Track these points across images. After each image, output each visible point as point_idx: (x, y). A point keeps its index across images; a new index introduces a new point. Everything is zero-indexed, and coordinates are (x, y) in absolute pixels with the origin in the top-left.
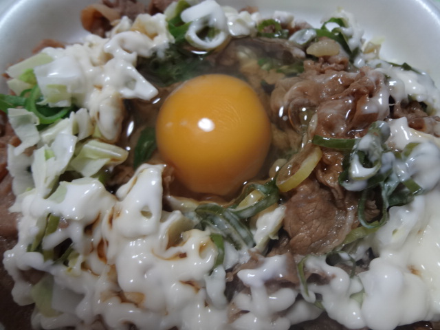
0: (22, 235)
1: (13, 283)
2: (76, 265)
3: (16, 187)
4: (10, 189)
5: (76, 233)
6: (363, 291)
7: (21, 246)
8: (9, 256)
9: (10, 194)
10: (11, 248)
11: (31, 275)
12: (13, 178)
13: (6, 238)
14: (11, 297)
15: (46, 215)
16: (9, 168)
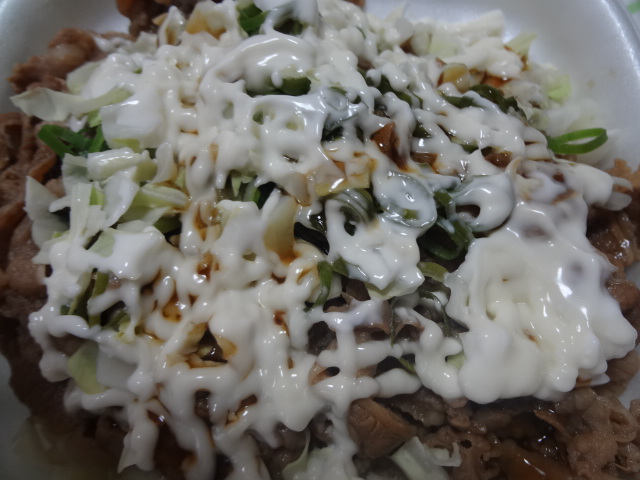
0: (53, 294)
1: (40, 354)
2: (128, 330)
3: (37, 234)
4: (29, 236)
5: (130, 294)
6: (462, 353)
7: (51, 308)
8: (36, 319)
9: (29, 242)
10: (36, 309)
11: (67, 343)
12: (32, 222)
13: (27, 297)
14: (38, 371)
15: (91, 271)
16: (26, 209)
